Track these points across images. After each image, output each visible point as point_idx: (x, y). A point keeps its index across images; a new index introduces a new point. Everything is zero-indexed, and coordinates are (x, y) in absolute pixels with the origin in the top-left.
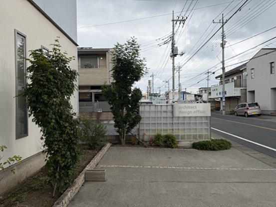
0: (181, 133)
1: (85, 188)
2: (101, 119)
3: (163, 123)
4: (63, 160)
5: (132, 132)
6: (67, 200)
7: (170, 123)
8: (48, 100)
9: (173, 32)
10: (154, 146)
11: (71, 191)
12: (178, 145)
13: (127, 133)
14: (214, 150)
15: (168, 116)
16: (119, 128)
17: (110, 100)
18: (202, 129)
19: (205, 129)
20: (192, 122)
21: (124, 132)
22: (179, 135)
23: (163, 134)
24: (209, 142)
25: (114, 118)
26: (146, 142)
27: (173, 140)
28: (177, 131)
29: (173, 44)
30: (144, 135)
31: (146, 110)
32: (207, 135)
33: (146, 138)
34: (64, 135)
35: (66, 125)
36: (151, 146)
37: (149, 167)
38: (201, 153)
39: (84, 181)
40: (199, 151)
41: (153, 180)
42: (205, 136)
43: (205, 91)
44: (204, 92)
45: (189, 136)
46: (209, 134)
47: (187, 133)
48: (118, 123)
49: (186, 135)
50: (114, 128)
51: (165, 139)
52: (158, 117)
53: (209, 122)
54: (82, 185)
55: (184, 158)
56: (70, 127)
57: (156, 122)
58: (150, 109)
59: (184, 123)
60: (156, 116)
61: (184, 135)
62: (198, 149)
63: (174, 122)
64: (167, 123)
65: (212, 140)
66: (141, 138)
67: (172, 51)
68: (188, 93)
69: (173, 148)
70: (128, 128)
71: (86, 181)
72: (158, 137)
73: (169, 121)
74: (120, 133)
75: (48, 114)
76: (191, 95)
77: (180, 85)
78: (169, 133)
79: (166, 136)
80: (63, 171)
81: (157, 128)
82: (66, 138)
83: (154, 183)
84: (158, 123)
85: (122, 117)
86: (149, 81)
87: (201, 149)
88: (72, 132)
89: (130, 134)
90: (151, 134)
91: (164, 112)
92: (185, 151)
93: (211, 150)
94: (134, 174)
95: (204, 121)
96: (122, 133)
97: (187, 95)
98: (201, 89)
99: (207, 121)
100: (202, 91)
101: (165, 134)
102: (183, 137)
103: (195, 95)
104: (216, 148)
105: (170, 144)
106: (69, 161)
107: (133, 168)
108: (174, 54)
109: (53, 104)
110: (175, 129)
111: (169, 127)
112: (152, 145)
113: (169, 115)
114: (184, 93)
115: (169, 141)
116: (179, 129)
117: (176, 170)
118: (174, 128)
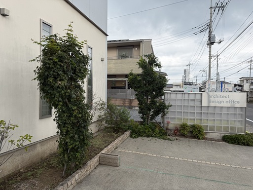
0: (210, 124)
1: (97, 171)
2: (132, 105)
3: (190, 112)
4: (72, 142)
5: (156, 120)
6: (73, 182)
7: (199, 113)
8: (54, 82)
9: (211, 19)
10: (178, 135)
11: (80, 173)
12: (206, 136)
13: (150, 120)
14: (248, 145)
15: (196, 105)
16: (143, 115)
17: (136, 87)
18: (235, 121)
19: (239, 121)
20: (223, 112)
21: (148, 119)
22: (208, 126)
23: (189, 123)
24: (243, 136)
25: (139, 104)
26: (171, 130)
27: (200, 131)
28: (205, 121)
29: (210, 32)
30: (168, 123)
31: (172, 98)
32: (241, 128)
33: (171, 126)
34: (72, 118)
35: (73, 108)
36: (175, 135)
37: (167, 157)
38: (231, 148)
39: (98, 164)
40: (229, 144)
41: (167, 172)
42: (238, 129)
43: (247, 80)
44: (245, 81)
45: (219, 128)
46: (243, 127)
47: (217, 124)
48: (142, 109)
49: (215, 126)
50: (138, 114)
51: (191, 129)
52: (184, 106)
53: (244, 113)
54: (95, 168)
55: (210, 151)
56: (78, 110)
57: (183, 111)
58: (176, 97)
59: (215, 113)
60: (183, 105)
61: (214, 126)
62: (229, 142)
63: (202, 112)
64: (194, 113)
65: (247, 134)
66: (166, 125)
67: (209, 39)
68: (227, 83)
69: (199, 139)
70: (153, 115)
71: (100, 164)
72: (184, 126)
73: (197, 110)
74: (144, 119)
75: (55, 97)
76: (230, 85)
77: (218, 74)
78: (196, 123)
79: (193, 126)
80: (72, 153)
81: (183, 117)
82: (74, 121)
83: (168, 176)
84: (184, 112)
85: (146, 104)
86: (185, 70)
87: (232, 143)
88: (80, 115)
89: (154, 121)
90: (176, 123)
91: (192, 100)
92: (212, 143)
93: (244, 145)
94: (149, 163)
95: (238, 112)
96: (147, 120)
97: (226, 85)
98: (243, 79)
99: (241, 113)
100: (243, 81)
101: (192, 124)
102: (212, 129)
103: (235, 85)
104: (250, 144)
105: (197, 134)
106: (77, 144)
107: (150, 156)
108: (211, 43)
109: (58, 87)
110: (204, 120)
111: (197, 117)
112: (177, 134)
113: (198, 104)
114: (223, 83)
115: (196, 131)
116: (208, 120)
117: (197, 164)
118: (202, 118)
